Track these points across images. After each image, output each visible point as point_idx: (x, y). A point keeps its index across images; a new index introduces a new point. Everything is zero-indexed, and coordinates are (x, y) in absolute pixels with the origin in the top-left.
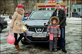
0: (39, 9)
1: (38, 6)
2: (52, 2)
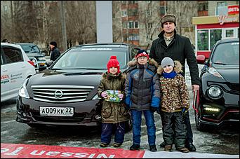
1: (198, 25)
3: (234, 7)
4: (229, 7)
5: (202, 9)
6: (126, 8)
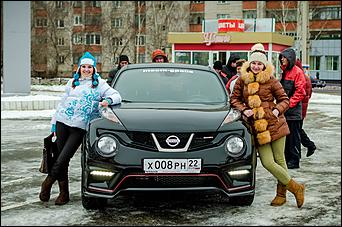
0: (179, 55)
1: (176, 45)
2: (232, 29)
3: (226, 21)
4: (220, 21)
5: (196, 23)
6: (80, 12)
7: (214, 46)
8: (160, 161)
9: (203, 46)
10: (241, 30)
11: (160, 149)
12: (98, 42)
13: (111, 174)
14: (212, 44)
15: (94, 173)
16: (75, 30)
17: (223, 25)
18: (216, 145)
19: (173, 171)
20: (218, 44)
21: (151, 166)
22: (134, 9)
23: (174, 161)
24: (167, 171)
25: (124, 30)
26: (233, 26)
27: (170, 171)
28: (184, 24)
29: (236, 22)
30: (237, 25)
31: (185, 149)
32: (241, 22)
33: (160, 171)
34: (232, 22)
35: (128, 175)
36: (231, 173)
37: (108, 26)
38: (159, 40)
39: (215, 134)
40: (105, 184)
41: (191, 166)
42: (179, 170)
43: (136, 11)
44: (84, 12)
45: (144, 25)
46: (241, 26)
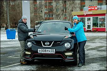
5: (82, 8)
6: (47, 8)
7: (87, 15)
8: (43, 49)
9: (83, 16)
10: (96, 10)
11: (43, 46)
12: (52, 16)
13: (30, 53)
14: (86, 15)
15: (26, 53)
16: (45, 13)
17: (90, 8)
18: (61, 45)
19: (46, 53)
20: (88, 15)
21: (40, 51)
22: (62, 5)
23: (47, 50)
24: (45, 52)
25: (59, 12)
26: (93, 8)
27: (45, 53)
28: (78, 9)
29: (94, 7)
30: (94, 8)
31: (51, 46)
32: (96, 7)
33: (43, 53)
34: (93, 7)
35: (34, 53)
36: (66, 54)
37: (55, 11)
38: (70, 15)
39: (61, 41)
40: (29, 56)
41: (52, 51)
42: (48, 52)
43: (63, 6)
44: (48, 7)
45: (66, 10)
46: (96, 8)
